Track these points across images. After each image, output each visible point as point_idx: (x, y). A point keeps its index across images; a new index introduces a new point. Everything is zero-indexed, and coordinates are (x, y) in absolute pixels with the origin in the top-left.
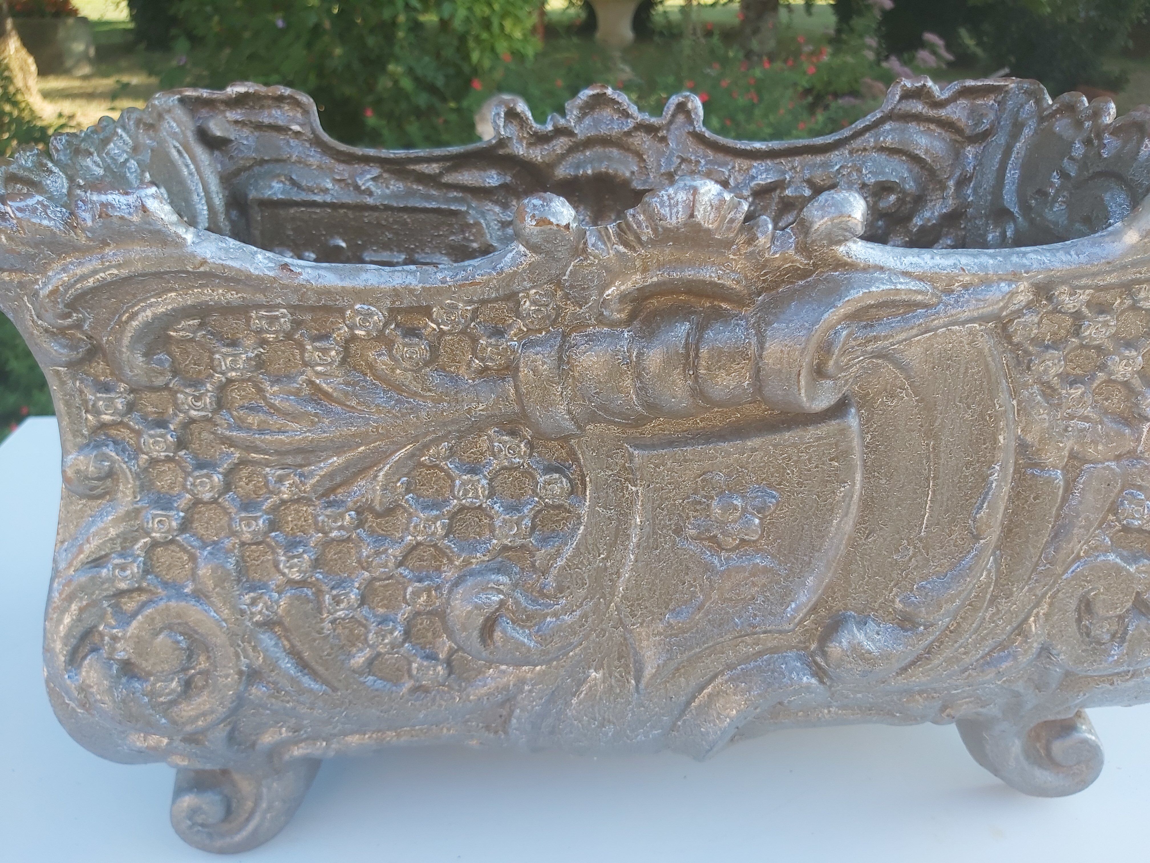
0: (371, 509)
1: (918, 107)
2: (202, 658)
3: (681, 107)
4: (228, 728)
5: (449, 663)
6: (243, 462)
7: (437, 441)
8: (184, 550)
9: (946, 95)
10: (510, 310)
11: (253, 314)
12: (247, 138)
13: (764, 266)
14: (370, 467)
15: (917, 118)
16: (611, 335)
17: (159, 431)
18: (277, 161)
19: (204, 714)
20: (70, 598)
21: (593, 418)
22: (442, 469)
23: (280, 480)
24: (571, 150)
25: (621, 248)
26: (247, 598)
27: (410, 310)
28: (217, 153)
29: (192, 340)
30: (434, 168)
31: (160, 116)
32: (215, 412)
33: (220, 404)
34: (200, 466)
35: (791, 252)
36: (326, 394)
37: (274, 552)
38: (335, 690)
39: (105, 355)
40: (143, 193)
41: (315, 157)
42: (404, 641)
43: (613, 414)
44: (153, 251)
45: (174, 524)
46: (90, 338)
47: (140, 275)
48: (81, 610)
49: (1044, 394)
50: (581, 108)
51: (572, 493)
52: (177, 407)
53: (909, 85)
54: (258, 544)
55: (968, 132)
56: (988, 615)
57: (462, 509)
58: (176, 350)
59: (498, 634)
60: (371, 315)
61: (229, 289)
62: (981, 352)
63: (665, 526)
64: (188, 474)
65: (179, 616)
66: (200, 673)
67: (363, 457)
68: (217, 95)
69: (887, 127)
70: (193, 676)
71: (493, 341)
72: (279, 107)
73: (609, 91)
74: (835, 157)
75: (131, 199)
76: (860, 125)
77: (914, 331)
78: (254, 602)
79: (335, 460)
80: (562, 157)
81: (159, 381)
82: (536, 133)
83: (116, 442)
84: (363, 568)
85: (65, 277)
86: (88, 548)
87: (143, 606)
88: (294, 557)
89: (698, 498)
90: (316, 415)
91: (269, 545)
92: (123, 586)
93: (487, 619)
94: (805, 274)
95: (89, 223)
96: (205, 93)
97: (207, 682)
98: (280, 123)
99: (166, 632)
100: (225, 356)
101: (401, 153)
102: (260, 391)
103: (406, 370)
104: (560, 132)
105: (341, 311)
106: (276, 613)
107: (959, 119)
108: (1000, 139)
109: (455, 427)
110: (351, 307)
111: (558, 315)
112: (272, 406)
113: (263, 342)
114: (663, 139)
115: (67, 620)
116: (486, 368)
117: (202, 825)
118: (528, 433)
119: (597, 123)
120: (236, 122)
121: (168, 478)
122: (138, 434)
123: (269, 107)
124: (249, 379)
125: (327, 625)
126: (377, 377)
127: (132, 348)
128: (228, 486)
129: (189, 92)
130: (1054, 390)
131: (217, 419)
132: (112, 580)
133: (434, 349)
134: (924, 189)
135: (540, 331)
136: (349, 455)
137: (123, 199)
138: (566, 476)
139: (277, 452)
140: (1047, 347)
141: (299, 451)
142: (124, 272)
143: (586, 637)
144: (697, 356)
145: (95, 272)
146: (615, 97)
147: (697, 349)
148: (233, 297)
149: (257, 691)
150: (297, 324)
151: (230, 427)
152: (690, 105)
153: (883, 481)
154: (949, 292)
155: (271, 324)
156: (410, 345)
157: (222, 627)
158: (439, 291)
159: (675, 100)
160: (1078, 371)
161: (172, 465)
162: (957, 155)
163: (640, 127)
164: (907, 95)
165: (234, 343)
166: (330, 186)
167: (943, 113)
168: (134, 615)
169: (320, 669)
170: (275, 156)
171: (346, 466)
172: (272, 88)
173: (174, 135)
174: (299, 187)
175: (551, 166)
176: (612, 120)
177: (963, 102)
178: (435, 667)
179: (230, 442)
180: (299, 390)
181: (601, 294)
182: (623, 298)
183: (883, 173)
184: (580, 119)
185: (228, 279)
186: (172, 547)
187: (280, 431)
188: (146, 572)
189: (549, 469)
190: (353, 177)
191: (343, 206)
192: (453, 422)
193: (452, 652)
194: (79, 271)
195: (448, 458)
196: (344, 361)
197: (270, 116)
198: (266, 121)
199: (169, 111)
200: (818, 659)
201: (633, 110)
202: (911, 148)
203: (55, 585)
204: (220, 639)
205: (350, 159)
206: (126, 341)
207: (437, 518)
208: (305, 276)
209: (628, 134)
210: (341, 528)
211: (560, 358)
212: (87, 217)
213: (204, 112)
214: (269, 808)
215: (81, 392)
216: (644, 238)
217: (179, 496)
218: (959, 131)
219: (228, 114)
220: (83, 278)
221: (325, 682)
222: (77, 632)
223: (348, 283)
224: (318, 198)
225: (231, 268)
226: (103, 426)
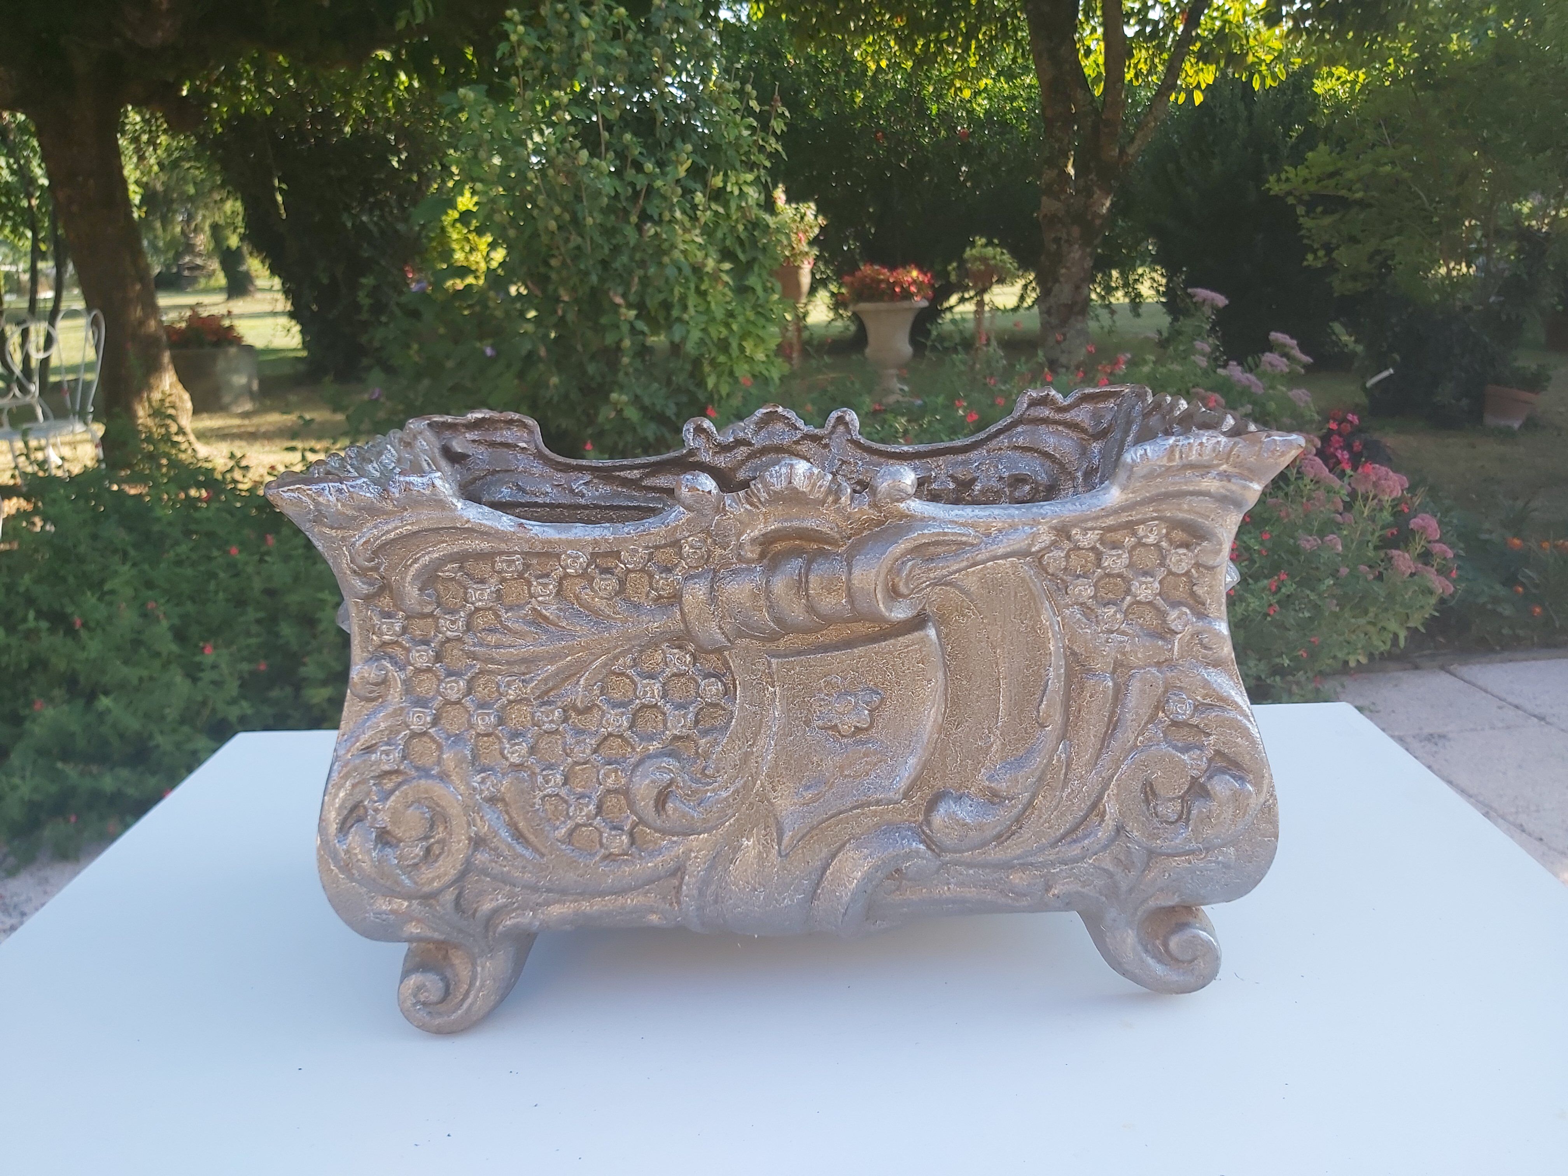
0: (574, 708)
1: (1046, 412)
2: (441, 829)
3: (840, 420)
4: (457, 892)
5: (631, 834)
6: (482, 672)
7: (623, 654)
8: (433, 740)
9: (1069, 401)
10: (676, 554)
11: (498, 559)
12: (482, 454)
13: (849, 519)
14: (575, 674)
15: (1045, 421)
16: (748, 569)
17: (424, 647)
18: (507, 471)
19: (439, 877)
20: (346, 777)
21: (740, 635)
22: (628, 677)
23: (509, 685)
24: (749, 457)
25: (748, 507)
26: (478, 778)
27: (606, 555)
28: (457, 466)
29: (453, 579)
30: (636, 474)
31: (415, 437)
32: (465, 632)
33: (469, 627)
34: (450, 674)
35: (866, 507)
36: (546, 618)
37: (501, 742)
38: (542, 855)
39: (391, 592)
40: (433, 475)
41: (538, 468)
42: (597, 815)
43: (752, 629)
44: (436, 514)
45: (429, 719)
46: (383, 578)
47: (426, 531)
48: (354, 786)
49: (1084, 614)
50: (757, 424)
51: (725, 694)
52: (438, 630)
53: (1035, 395)
54: (488, 735)
55: (1090, 430)
56: (1064, 795)
57: (644, 706)
58: (440, 587)
59: (670, 806)
60: (578, 557)
61: (483, 540)
62: (1023, 580)
63: (797, 718)
64: (440, 681)
65: (426, 791)
66: (438, 842)
67: (570, 665)
68: (460, 420)
69: (1019, 429)
70: (433, 844)
71: (664, 575)
72: (509, 429)
73: (780, 409)
74: (974, 455)
75: (425, 480)
76: (993, 429)
77: (965, 564)
78: (483, 781)
79: (551, 668)
80: (743, 462)
81: (428, 610)
82: (719, 444)
83: (391, 658)
84: (567, 755)
85: (375, 532)
86: (363, 738)
87: (400, 784)
88: (516, 744)
89: (822, 696)
90: (536, 633)
91: (498, 737)
92: (387, 768)
93: (660, 793)
94: (880, 523)
95: (397, 495)
96: (449, 419)
97: (443, 849)
98: (510, 441)
99: (416, 805)
100: (476, 590)
101: (609, 463)
102: (498, 616)
103: (602, 598)
104: (739, 443)
105: (558, 556)
106: (499, 791)
107: (1082, 421)
108: (1117, 435)
109: (637, 642)
110: (565, 552)
111: (709, 556)
112: (506, 627)
113: (503, 580)
114: (826, 446)
115: (342, 794)
116: (660, 597)
117: (424, 1004)
118: (691, 647)
119: (771, 435)
120: (474, 441)
121: (426, 685)
122: (408, 650)
123: (501, 429)
124: (490, 609)
125: (538, 800)
126: (581, 606)
127: (412, 583)
128: (469, 691)
129: (437, 418)
130: (1092, 610)
131: (466, 638)
132: (378, 762)
133: (622, 582)
134: (1056, 480)
135: (697, 568)
136: (560, 664)
137: (420, 480)
138: (721, 681)
139: (508, 663)
140: (1078, 576)
141: (524, 661)
142: (415, 528)
143: (738, 810)
144: (807, 582)
145: (396, 528)
146: (785, 413)
147: (807, 577)
148: (485, 546)
149: (481, 857)
150: (527, 566)
151: (474, 645)
152: (847, 418)
153: (964, 682)
154: (988, 535)
155: (509, 566)
156: (605, 579)
157: (458, 800)
158: (625, 540)
159: (834, 415)
160: (1110, 595)
161: (430, 675)
162: (1084, 452)
163: (806, 437)
164: (1033, 403)
165: (482, 581)
166: (549, 490)
167: (1068, 416)
168: (392, 792)
169: (532, 838)
170: (504, 468)
171: (556, 674)
172: (504, 414)
173: (424, 452)
174: (524, 491)
175: (734, 470)
176: (784, 432)
177: (1087, 407)
178: (620, 835)
179: (474, 656)
180: (526, 615)
181: (738, 540)
182: (753, 541)
183: (1017, 468)
184: (756, 433)
185: (483, 533)
186: (425, 739)
187: (510, 646)
188: (404, 758)
189: (707, 676)
190: (568, 482)
191: (559, 506)
192: (637, 637)
193: (635, 825)
194: (385, 528)
195: (632, 667)
196: (558, 593)
197: (502, 436)
198: (499, 440)
199: (421, 433)
200: (925, 828)
201: (800, 424)
202: (1041, 446)
203: (335, 767)
204: (455, 811)
205: (566, 468)
206: (409, 579)
207: (623, 714)
208: (534, 531)
209: (797, 442)
210: (552, 721)
211: (712, 587)
212: (395, 492)
213: (447, 434)
214: (482, 986)
215: (371, 619)
216: (763, 499)
217: (433, 698)
218: (1084, 431)
219: (467, 435)
220: (388, 532)
221: (536, 850)
222: (349, 805)
223: (563, 536)
224: (540, 500)
225: (485, 526)
226: (384, 644)
